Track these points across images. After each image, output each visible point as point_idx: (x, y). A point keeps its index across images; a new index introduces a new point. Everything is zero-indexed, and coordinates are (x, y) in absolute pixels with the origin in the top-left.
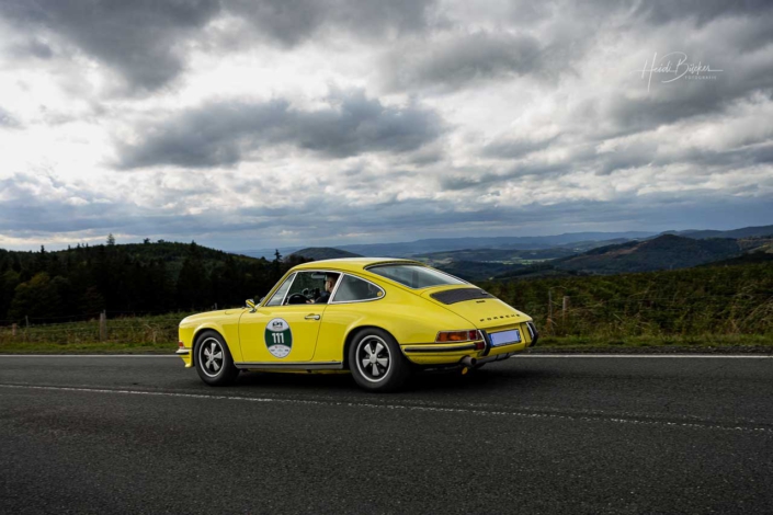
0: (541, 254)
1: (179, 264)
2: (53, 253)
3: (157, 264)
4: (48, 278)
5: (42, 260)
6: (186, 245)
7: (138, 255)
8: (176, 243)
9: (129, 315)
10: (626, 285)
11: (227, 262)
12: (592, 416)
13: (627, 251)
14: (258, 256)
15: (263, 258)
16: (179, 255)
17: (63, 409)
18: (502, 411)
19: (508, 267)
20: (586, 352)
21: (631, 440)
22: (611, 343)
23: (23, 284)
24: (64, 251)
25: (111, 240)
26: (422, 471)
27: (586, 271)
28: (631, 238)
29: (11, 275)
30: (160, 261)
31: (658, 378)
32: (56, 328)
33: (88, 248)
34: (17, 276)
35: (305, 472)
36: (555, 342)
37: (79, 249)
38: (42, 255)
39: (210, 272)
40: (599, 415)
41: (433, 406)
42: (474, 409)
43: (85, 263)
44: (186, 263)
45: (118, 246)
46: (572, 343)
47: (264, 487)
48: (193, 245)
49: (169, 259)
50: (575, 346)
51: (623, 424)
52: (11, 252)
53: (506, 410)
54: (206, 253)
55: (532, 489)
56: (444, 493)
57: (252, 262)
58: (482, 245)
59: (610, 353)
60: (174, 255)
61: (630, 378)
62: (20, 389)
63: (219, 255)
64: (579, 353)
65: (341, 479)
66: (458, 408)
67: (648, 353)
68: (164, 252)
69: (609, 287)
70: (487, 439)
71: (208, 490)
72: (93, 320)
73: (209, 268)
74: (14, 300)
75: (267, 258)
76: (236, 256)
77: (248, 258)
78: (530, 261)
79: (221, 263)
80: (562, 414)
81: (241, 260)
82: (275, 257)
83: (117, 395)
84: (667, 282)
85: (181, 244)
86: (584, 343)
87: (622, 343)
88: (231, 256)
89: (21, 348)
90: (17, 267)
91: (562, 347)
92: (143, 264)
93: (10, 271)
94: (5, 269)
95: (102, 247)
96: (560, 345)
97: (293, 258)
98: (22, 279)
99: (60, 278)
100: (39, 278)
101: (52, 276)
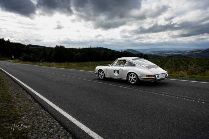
1: (103, 51)
3: (99, 51)
5: (79, 50)
9: (94, 61)
13: (199, 52)
14: (118, 51)
19: (170, 55)
20: (205, 81)
23: (76, 54)
25: (91, 46)
33: (87, 48)
37: (85, 48)
38: (79, 49)
39: (109, 54)
43: (86, 51)
44: (104, 51)
45: (92, 48)
48: (106, 48)
49: (101, 51)
50: (201, 79)
52: (74, 48)
54: (108, 50)
63: (110, 50)
68: (100, 49)
75: (120, 51)
77: (116, 51)
79: (111, 52)
82: (121, 51)
85: (103, 48)
88: (113, 50)
90: (75, 51)
91: (198, 79)
92: (96, 51)
93: (74, 52)
94: (73, 52)
95: (89, 48)
96: (196, 78)
97: (125, 51)
98: (75, 54)
99: (82, 54)
100: (78, 53)
101: (81, 53)
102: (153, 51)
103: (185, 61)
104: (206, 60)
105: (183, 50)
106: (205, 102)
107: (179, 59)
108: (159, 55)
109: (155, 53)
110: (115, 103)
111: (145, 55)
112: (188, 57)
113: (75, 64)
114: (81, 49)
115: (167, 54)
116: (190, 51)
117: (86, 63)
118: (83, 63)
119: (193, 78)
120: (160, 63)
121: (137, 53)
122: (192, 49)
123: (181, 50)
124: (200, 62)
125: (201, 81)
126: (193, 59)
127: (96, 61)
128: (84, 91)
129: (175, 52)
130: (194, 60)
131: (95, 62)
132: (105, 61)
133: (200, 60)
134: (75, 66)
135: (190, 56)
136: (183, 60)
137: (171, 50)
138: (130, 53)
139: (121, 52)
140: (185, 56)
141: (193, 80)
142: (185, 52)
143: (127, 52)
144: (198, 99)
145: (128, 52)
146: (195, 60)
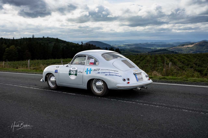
1: (53, 44)
2: (16, 39)
3: (46, 44)
4: (15, 47)
5: (13, 42)
6: (55, 39)
7: (41, 41)
8: (52, 38)
9: (37, 59)
10: (189, 58)
11: (67, 44)
12: (176, 108)
13: (190, 46)
15: (78, 44)
16: (53, 41)
17: (13, 92)
18: (147, 104)
19: (152, 49)
20: (175, 83)
21: (189, 119)
22: (184, 80)
23: (7, 49)
24: (19, 39)
25: (33, 36)
26: (120, 125)
27: (177, 51)
28: (192, 41)
29: (4, 46)
30: (47, 43)
31: (199, 95)
32: (16, 62)
33: (26, 38)
34: (5, 46)
35: (83, 122)
36: (165, 78)
37: (24, 39)
38: (13, 40)
39: (62, 47)
40: (179, 108)
41: (125, 100)
42: (138, 102)
43: (25, 43)
44: (55, 44)
45: (35, 38)
46: (171, 79)
47: (70, 127)
48: (57, 39)
49: (50, 43)
50: (172, 80)
51: (186, 111)
52: (4, 39)
53: (149, 104)
54: (61, 41)
55: (155, 135)
56: (126, 134)
57: (75, 45)
59: (184, 84)
60: (52, 42)
61: (189, 94)
62: (2, 84)
63: (64, 42)
64: (173, 83)
65: (94, 126)
66: (133, 102)
67: (196, 84)
68: (49, 40)
69: (184, 58)
70: (142, 114)
71: (52, 126)
72: (27, 61)
73: (62, 46)
74: (5, 53)
75: (79, 44)
76: (70, 42)
77: (73, 43)
78: (159, 48)
79: (65, 45)
80: (167, 107)
81: (71, 44)
82: (81, 44)
83: (29, 88)
84: (202, 57)
85: (54, 38)
86: (175, 79)
87: (187, 80)
88: (68, 42)
89: (5, 70)
90: (6, 44)
91: (168, 80)
92: (42, 44)
93: (4, 45)
94: (2, 44)
95: (30, 38)
96: (167, 79)
97: (87, 44)
98: (7, 47)
99: (18, 47)
100: (12, 47)
101: (16, 46)
102: (129, 43)
105: (171, 43)
106: (159, 105)
107: (162, 55)
109: (132, 47)
110: (50, 112)
111: (116, 49)
113: (3, 64)
114: (17, 40)
116: (179, 45)
117: (24, 62)
118: (19, 62)
119: (163, 80)
122: (181, 42)
124: (186, 60)
125: (171, 82)
126: (180, 55)
127: (41, 59)
128: (10, 100)
130: (180, 57)
131: (39, 61)
132: (55, 59)
134: (5, 67)
137: (154, 42)
140: (173, 52)
141: (162, 82)
142: (172, 46)
144: (153, 103)
146: (182, 56)
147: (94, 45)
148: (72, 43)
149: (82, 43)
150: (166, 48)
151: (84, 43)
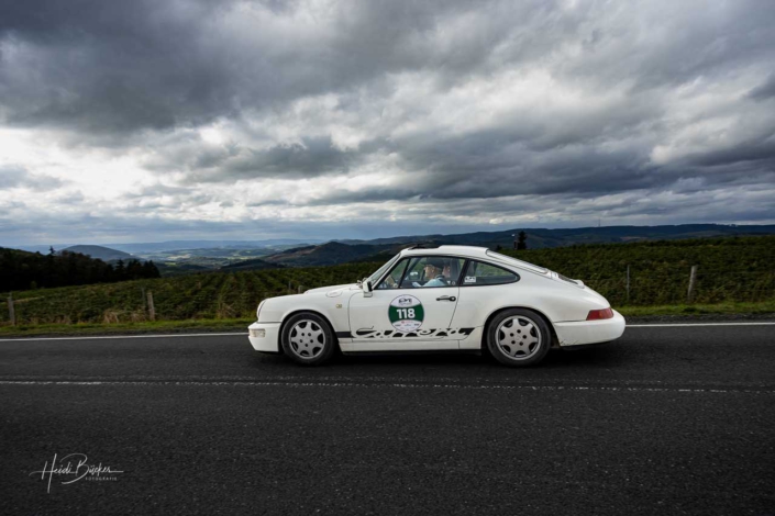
0: (254, 253)
13: (308, 252)
14: (34, 251)
19: (230, 261)
28: (311, 244)
57: (28, 255)
58: (212, 246)
75: (42, 253)
78: (246, 258)
81: (18, 253)
82: (50, 252)
88: (8, 250)
97: (65, 252)
103: (275, 276)
104: (329, 273)
107: (258, 271)
108: (194, 263)
109: (184, 257)
111: (146, 263)
112: (281, 266)
115: (222, 260)
120: (203, 286)
121: (116, 258)
123: (262, 246)
129: (243, 253)
133: (313, 273)
135: (288, 264)
136: (271, 274)
138: (88, 257)
139: (49, 255)
143: (73, 254)
145: (81, 255)
147: (85, 254)
148: (19, 251)
149: (52, 250)
150: (259, 257)
151: (56, 250)
